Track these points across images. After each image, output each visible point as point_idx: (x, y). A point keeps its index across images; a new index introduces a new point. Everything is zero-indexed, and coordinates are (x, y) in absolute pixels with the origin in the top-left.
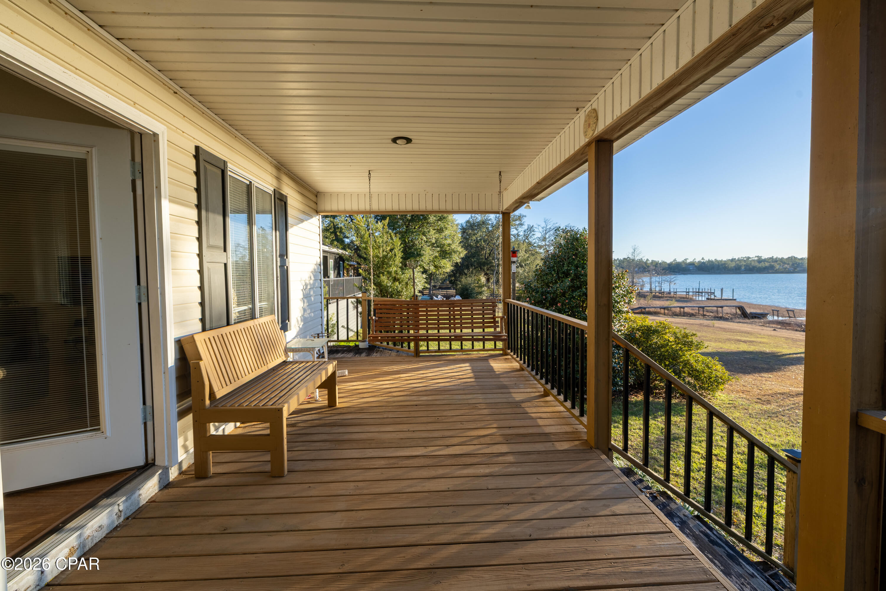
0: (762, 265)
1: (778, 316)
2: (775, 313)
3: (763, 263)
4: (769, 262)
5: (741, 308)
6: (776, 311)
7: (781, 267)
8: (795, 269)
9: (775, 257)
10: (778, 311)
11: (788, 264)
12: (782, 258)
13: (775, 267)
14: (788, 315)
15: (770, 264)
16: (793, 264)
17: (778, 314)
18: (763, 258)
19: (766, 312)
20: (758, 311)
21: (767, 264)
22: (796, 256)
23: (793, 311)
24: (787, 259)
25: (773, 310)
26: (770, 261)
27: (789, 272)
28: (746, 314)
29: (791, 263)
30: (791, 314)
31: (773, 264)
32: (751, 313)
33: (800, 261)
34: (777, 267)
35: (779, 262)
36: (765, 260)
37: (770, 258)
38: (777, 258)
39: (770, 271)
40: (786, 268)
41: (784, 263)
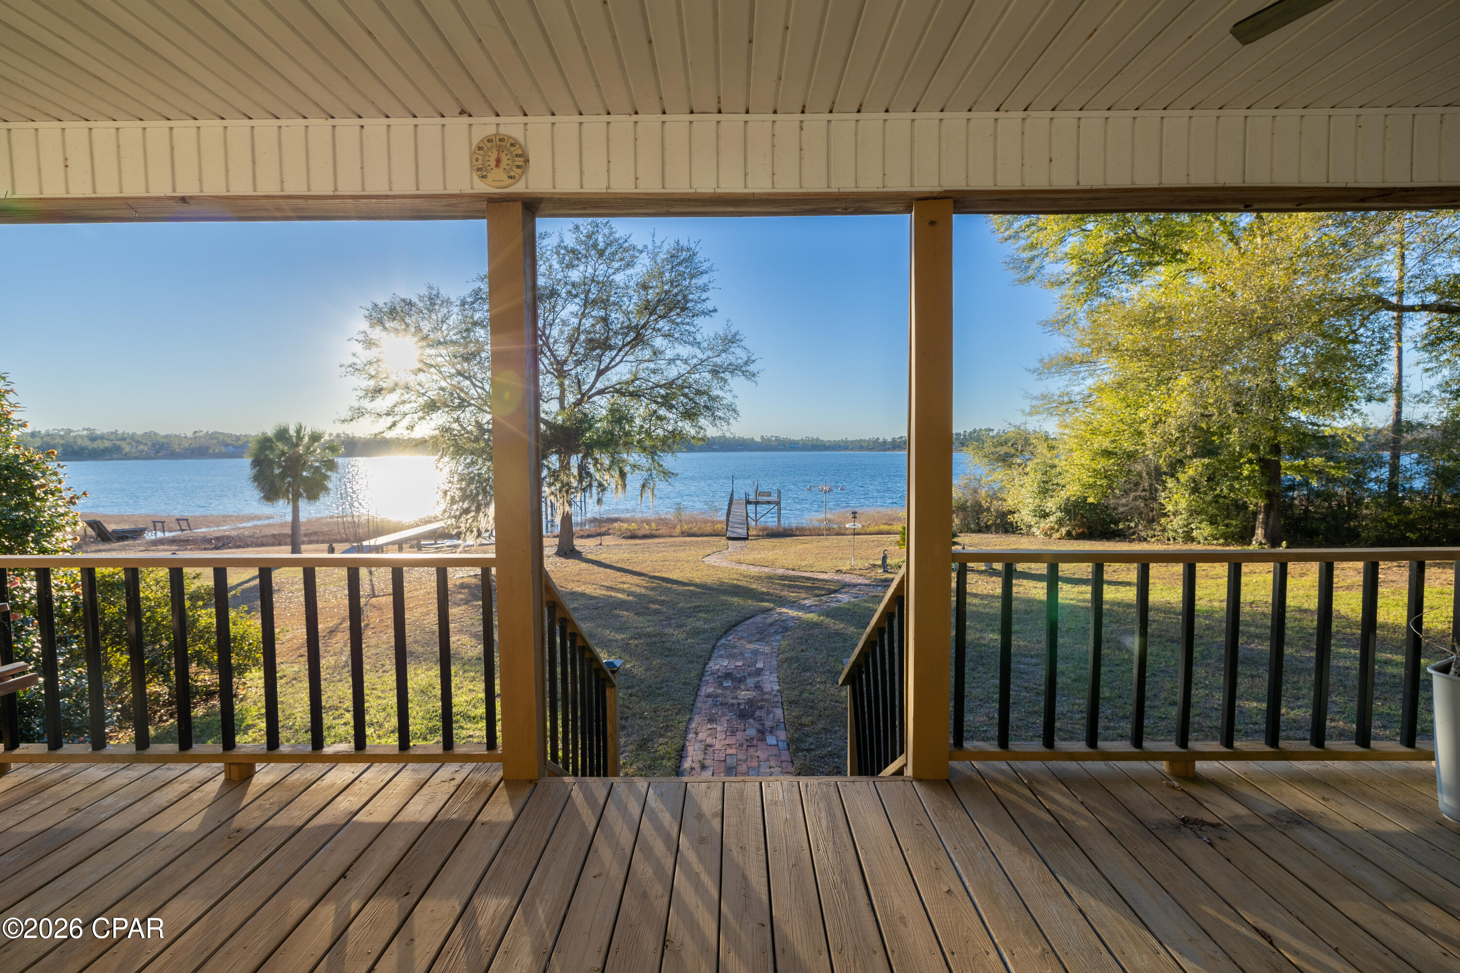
0: (99, 445)
1: (164, 531)
2: (159, 525)
3: (99, 441)
4: (112, 440)
5: (95, 524)
6: (159, 524)
7: (134, 450)
8: (158, 452)
9: (120, 432)
10: (163, 522)
11: (146, 444)
12: (134, 434)
13: (122, 449)
14: (178, 528)
15: (114, 444)
16: (153, 445)
17: (163, 527)
18: (98, 432)
19: (143, 526)
20: (127, 527)
21: (108, 444)
22: (157, 432)
23: (187, 520)
24: (142, 436)
25: (154, 522)
26: (112, 437)
27: (147, 457)
28: (105, 534)
29: (150, 443)
30: (184, 525)
31: (118, 443)
32: (114, 531)
33: (165, 440)
34: (127, 449)
35: (128, 441)
36: (102, 437)
37: (112, 433)
38: (123, 433)
39: (115, 456)
40: (142, 451)
41: (138, 442)
